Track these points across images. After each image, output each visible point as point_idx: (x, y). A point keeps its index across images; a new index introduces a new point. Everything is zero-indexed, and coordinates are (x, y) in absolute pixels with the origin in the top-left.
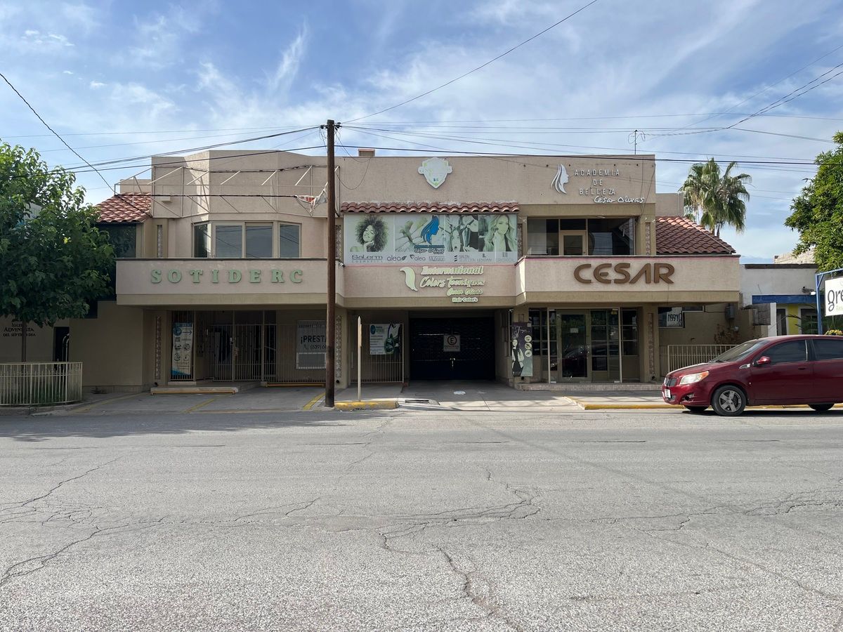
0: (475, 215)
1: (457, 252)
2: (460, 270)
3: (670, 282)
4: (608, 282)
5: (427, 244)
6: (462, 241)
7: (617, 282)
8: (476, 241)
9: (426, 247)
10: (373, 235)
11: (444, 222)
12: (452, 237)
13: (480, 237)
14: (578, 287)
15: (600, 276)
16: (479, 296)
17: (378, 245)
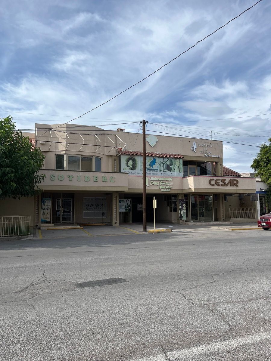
0: (168, 158)
1: (162, 172)
2: (164, 179)
3: (237, 186)
4: (219, 185)
5: (152, 168)
6: (164, 168)
7: (222, 185)
8: (169, 168)
9: (151, 169)
10: (132, 164)
11: (158, 160)
12: (160, 166)
13: (170, 166)
14: (210, 187)
15: (217, 183)
16: (170, 189)
17: (134, 168)
